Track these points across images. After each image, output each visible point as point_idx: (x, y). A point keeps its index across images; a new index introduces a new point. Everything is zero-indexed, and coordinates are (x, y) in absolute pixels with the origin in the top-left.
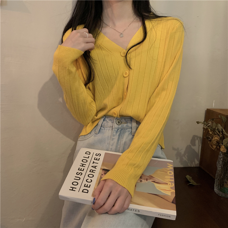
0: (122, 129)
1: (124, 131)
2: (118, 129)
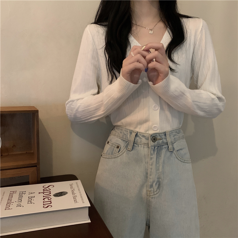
0: (158, 146)
1: (161, 148)
2: (155, 147)
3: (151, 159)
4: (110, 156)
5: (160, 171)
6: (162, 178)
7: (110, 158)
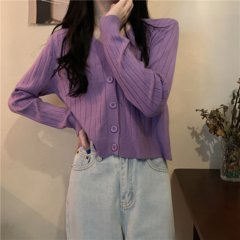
3: (122, 168)
4: (80, 168)
5: (133, 181)
6: (135, 189)
7: (80, 170)
